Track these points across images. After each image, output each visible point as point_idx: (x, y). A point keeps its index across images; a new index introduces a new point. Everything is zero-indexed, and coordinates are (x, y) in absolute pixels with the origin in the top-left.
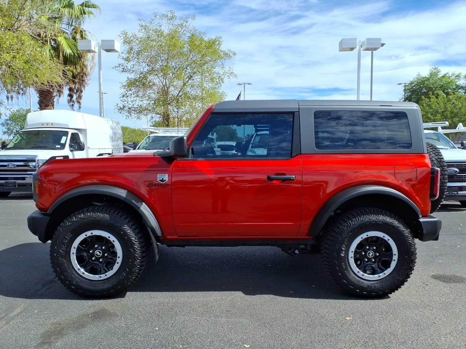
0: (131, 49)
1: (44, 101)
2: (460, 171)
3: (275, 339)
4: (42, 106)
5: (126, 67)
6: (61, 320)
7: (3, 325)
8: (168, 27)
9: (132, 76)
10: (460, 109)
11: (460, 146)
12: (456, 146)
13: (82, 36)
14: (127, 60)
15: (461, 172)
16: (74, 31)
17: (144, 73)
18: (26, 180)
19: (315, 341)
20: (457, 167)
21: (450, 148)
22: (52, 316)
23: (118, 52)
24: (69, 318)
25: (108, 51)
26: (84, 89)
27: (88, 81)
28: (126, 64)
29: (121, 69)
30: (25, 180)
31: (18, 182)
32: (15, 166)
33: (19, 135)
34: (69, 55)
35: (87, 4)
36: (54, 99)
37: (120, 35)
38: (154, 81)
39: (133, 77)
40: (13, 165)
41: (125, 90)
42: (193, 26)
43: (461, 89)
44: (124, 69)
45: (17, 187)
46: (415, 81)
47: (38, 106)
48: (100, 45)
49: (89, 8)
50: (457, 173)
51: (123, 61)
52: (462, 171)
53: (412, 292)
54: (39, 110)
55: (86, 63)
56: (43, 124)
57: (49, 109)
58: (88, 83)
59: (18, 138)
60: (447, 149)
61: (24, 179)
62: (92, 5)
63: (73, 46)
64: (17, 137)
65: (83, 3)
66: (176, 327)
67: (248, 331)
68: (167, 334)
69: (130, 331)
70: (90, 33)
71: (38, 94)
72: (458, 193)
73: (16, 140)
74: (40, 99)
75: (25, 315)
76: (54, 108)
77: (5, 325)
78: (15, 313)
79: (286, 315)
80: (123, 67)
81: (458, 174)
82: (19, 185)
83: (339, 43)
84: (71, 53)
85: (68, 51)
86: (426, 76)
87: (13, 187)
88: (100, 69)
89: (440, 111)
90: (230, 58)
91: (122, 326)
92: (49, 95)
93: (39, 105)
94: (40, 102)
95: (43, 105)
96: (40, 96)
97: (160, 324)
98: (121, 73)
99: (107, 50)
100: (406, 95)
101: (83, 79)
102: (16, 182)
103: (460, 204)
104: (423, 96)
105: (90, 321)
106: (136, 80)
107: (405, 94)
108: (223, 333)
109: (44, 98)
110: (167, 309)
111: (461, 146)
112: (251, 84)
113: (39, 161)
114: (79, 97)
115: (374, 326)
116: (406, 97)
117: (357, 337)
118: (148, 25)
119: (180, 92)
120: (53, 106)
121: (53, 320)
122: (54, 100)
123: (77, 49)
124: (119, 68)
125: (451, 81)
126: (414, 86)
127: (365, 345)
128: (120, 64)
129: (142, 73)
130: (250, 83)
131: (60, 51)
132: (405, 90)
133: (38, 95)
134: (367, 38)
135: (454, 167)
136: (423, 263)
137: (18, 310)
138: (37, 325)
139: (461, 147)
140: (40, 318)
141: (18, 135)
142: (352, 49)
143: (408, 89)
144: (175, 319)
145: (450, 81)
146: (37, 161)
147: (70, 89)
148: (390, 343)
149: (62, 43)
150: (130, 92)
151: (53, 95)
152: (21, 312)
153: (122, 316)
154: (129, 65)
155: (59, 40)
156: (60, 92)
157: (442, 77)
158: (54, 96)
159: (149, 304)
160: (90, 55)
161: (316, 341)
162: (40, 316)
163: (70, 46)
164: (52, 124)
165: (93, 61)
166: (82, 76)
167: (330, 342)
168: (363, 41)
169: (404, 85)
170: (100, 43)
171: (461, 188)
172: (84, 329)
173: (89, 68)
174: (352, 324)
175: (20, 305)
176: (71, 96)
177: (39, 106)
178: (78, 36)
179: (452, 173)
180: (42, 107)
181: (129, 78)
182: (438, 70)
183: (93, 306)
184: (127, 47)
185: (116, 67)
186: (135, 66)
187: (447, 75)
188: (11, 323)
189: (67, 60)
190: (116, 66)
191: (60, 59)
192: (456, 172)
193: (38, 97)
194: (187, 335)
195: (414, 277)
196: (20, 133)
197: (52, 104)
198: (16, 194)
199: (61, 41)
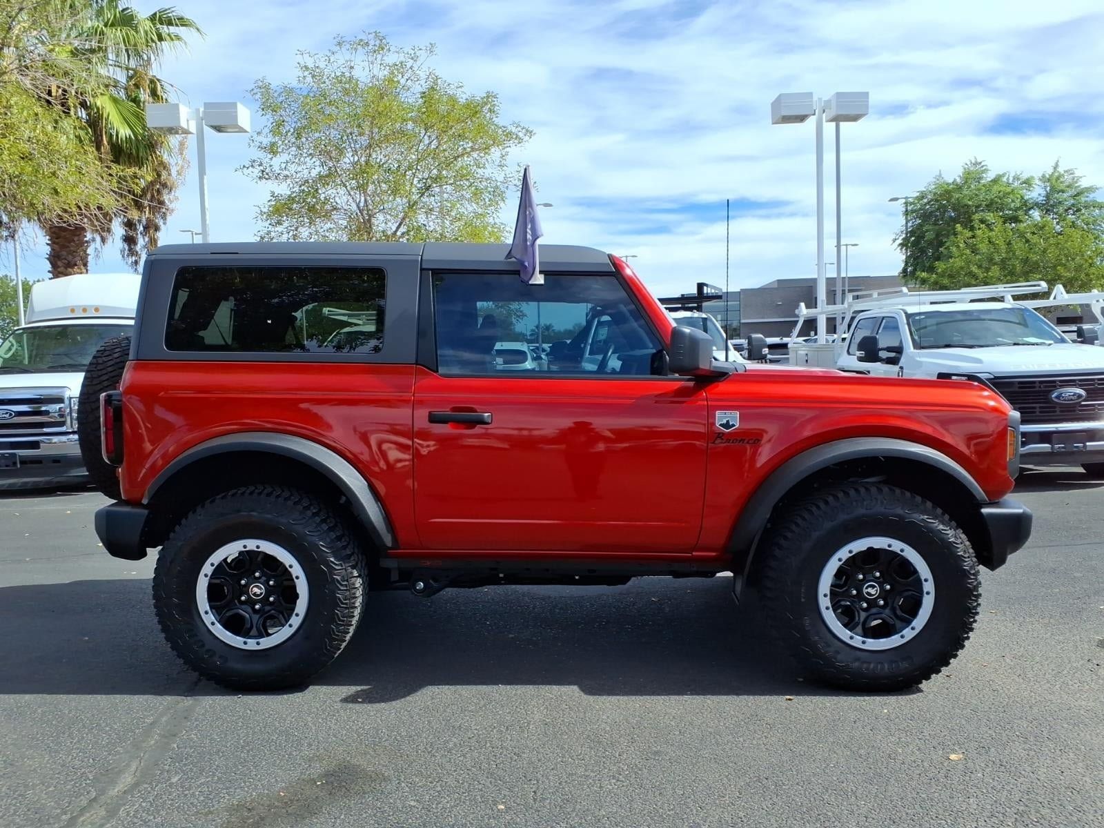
0: (280, 124)
1: (64, 253)
2: (1088, 394)
3: (803, 819)
4: (59, 267)
5: (271, 166)
6: (249, 799)
7: (102, 819)
8: (370, 71)
9: (283, 189)
10: (1044, 251)
11: (1074, 336)
12: (1066, 338)
13: (154, 93)
14: (272, 150)
15: (1091, 397)
16: (133, 82)
17: (310, 181)
18: (41, 447)
19: (900, 818)
20: (1080, 386)
21: (1056, 343)
22: (223, 789)
23: (246, 132)
24: (266, 792)
25: (218, 129)
26: (165, 224)
27: (171, 202)
28: (267, 160)
29: (256, 171)
30: (39, 448)
31: (20, 454)
32: (11, 415)
33: (13, 338)
34: (124, 139)
35: (165, 16)
36: (87, 249)
37: (253, 90)
38: (337, 199)
39: (283, 193)
40: (7, 413)
41: (267, 224)
42: (429, 68)
43: (1032, 208)
44: (263, 171)
45: (19, 466)
46: (930, 192)
47: (48, 266)
48: (201, 115)
49: (170, 27)
50: (1080, 400)
51: (261, 155)
52: (1093, 393)
53: (1070, 683)
54: (51, 275)
55: (165, 157)
56: (73, 311)
57: (75, 274)
58: (171, 206)
59: (12, 345)
60: (1050, 345)
61: (35, 445)
62: (178, 19)
63: (133, 119)
64: (10, 342)
65: (155, 14)
66: (548, 801)
67: (728, 802)
68: (533, 821)
69: (437, 817)
70: (172, 86)
71: (48, 237)
72: (1085, 446)
73: (10, 349)
74: (52, 249)
75: (149, 789)
76: (87, 270)
77: (109, 820)
78: (120, 787)
79: (800, 755)
80: (262, 168)
81: (1085, 400)
82: (25, 461)
83: (772, 104)
84: (130, 136)
85: (124, 132)
86: (955, 180)
87: (7, 466)
88: (202, 173)
89: (997, 258)
90: (519, 143)
91: (411, 807)
92: (76, 239)
93: (51, 263)
94: (53, 256)
95: (59, 263)
96: (54, 243)
97: (505, 795)
98: (257, 182)
99: (218, 126)
100: (910, 224)
101: (161, 199)
102: (15, 454)
103: (1084, 471)
104: (957, 225)
105: (324, 795)
106: (291, 199)
107: (907, 223)
108: (669, 810)
109: (63, 247)
110: (505, 755)
111: (1078, 338)
112: (550, 205)
113: (72, 400)
114: (151, 242)
115: (1023, 772)
116: (909, 230)
117: (995, 801)
118: (322, 65)
119: (400, 225)
120: (85, 265)
121: (228, 800)
122: (89, 251)
123: (144, 125)
124: (251, 169)
125: (1013, 190)
126: (928, 203)
127: (1023, 822)
128: (254, 161)
129: (307, 181)
130: (550, 203)
131: (101, 131)
132: (906, 213)
133: (46, 240)
134: (837, 93)
135: (1075, 385)
136: (1066, 614)
137: (127, 779)
138: (191, 814)
139: (1079, 340)
140: (193, 795)
141: (11, 339)
142: (801, 118)
143: (913, 211)
144: (537, 780)
145: (1009, 190)
146: (67, 402)
147: (129, 224)
148: (1080, 812)
149: (107, 111)
150: (280, 228)
151: (85, 239)
152: (136, 785)
153: (400, 779)
154: (277, 162)
155: (99, 104)
156: (104, 232)
157: (992, 181)
158: (87, 242)
159: (455, 745)
160: (174, 140)
161: (902, 818)
162: (191, 792)
163: (125, 119)
164: (97, 310)
165: (181, 154)
166: (158, 191)
167: (937, 817)
168: (826, 99)
169: (904, 201)
170: (202, 109)
171: (1092, 435)
172: (316, 818)
173: (174, 172)
174: (967, 771)
175: (128, 765)
176: (130, 240)
177: (50, 266)
178: (144, 95)
179: (1072, 400)
180: (59, 270)
181: (276, 194)
182: (983, 166)
183: (316, 758)
184: (267, 120)
185: (245, 169)
186: (289, 164)
187: (1005, 179)
188: (122, 813)
189: (120, 153)
190: (244, 166)
191: (103, 151)
192: (1080, 396)
193: (48, 244)
194: (583, 821)
195: (1059, 647)
196: (17, 332)
197: (82, 260)
198: (10, 485)
199: (103, 108)
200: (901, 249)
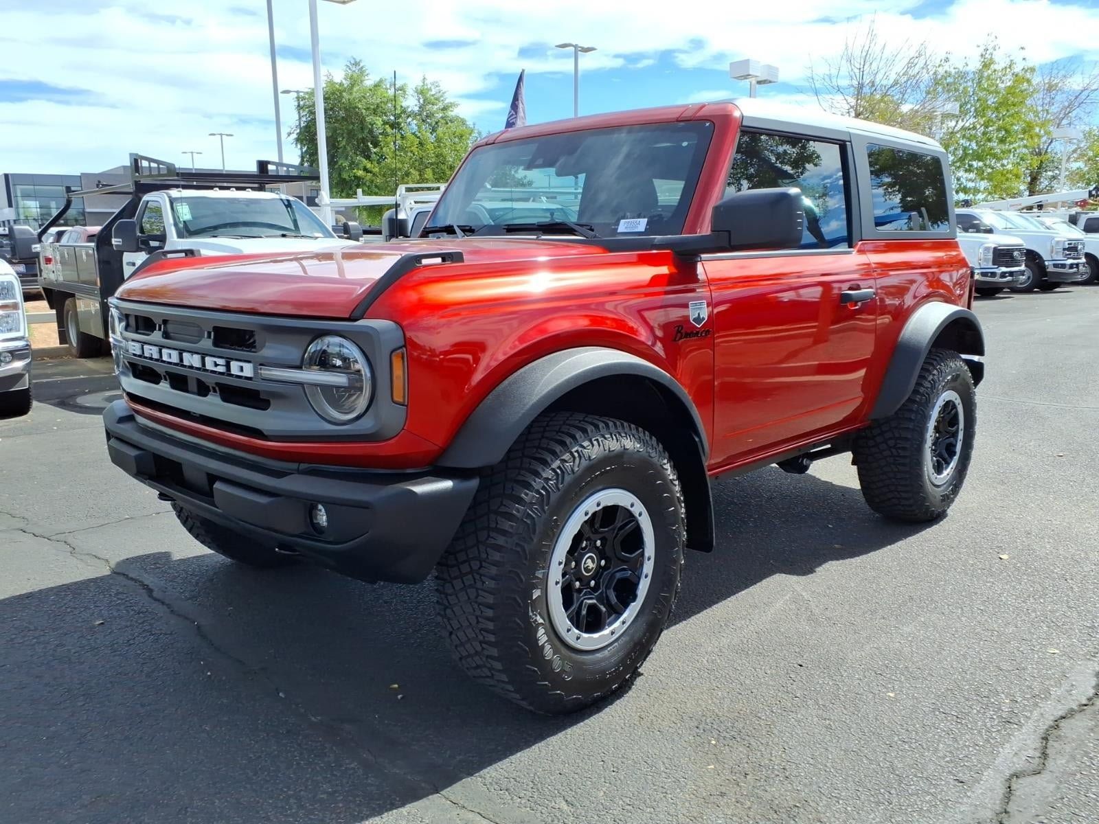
107: (299, 118)
116: (303, 125)
132: (299, 107)
143: (304, 107)
157: (374, 85)
187: (383, 86)
200: (296, 144)
